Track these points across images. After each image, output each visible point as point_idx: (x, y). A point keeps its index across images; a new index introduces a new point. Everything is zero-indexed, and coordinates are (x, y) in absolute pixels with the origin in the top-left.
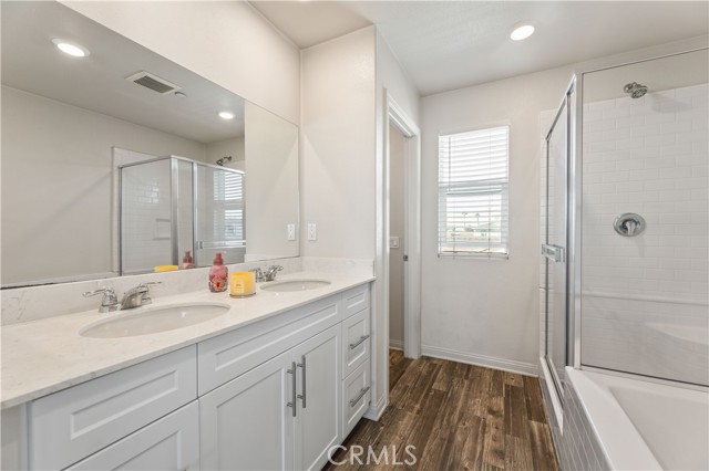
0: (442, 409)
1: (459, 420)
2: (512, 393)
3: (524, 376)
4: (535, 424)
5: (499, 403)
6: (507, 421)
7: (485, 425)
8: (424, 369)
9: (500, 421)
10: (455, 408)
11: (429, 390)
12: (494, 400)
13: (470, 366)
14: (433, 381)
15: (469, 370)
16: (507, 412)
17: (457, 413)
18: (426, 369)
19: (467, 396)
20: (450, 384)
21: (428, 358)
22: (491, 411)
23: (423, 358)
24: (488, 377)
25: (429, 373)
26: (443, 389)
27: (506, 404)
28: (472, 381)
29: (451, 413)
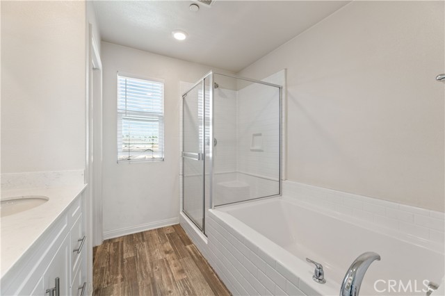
0: (138, 267)
1: (152, 267)
2: (171, 237)
3: (173, 226)
4: (188, 247)
5: (168, 246)
6: (176, 253)
7: (167, 261)
8: (110, 249)
9: (173, 254)
10: (146, 262)
11: (122, 261)
12: (165, 245)
13: (142, 233)
14: (122, 254)
15: (143, 236)
16: (174, 248)
17: (149, 265)
18: (112, 248)
19: (149, 251)
20: (135, 249)
21: (110, 241)
22: (167, 252)
23: (105, 242)
24: (155, 235)
25: (116, 250)
26: (132, 255)
27: (172, 244)
28: (148, 241)
29: (145, 267)
